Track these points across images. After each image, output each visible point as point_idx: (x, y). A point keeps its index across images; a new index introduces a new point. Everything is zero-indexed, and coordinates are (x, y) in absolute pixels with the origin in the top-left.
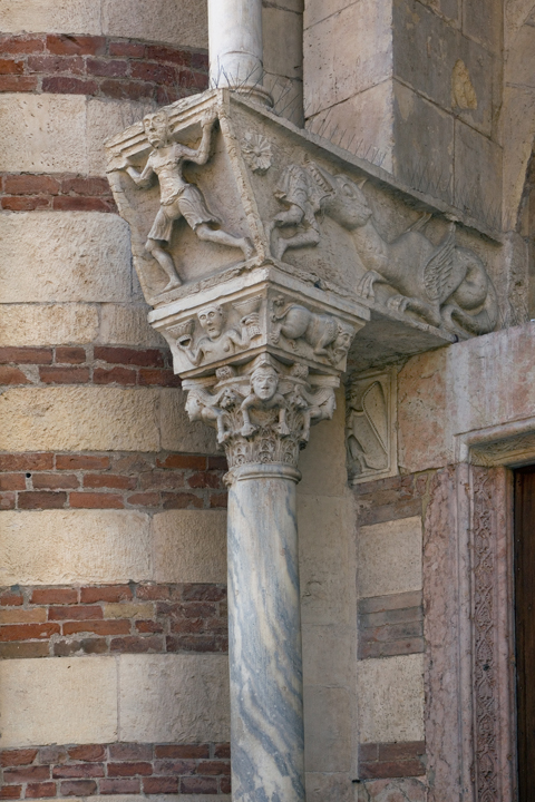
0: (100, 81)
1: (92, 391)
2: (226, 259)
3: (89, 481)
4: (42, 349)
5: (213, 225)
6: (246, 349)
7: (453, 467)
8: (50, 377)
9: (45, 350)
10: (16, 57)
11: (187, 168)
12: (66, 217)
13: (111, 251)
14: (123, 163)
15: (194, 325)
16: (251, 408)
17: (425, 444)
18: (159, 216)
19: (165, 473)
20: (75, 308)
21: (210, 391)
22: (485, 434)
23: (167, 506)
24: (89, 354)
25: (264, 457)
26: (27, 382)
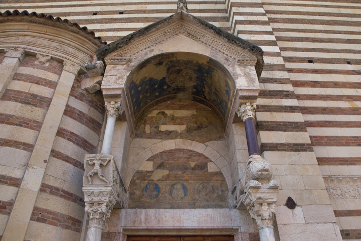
0: (76, 142)
1: (59, 198)
2: (103, 183)
3: (53, 218)
4: (52, 186)
5: (103, 176)
6: (102, 201)
7: (119, 233)
8: (51, 193)
9: (52, 187)
10: (64, 132)
11: (101, 165)
12: (64, 162)
13: (70, 171)
14: (88, 159)
15: (92, 193)
16: (100, 213)
17: (114, 227)
18: (93, 171)
19: (67, 221)
20: (61, 180)
21: (91, 207)
22: (127, 228)
23: (66, 228)
24: (60, 190)
25: (99, 224)
26: (46, 192)
